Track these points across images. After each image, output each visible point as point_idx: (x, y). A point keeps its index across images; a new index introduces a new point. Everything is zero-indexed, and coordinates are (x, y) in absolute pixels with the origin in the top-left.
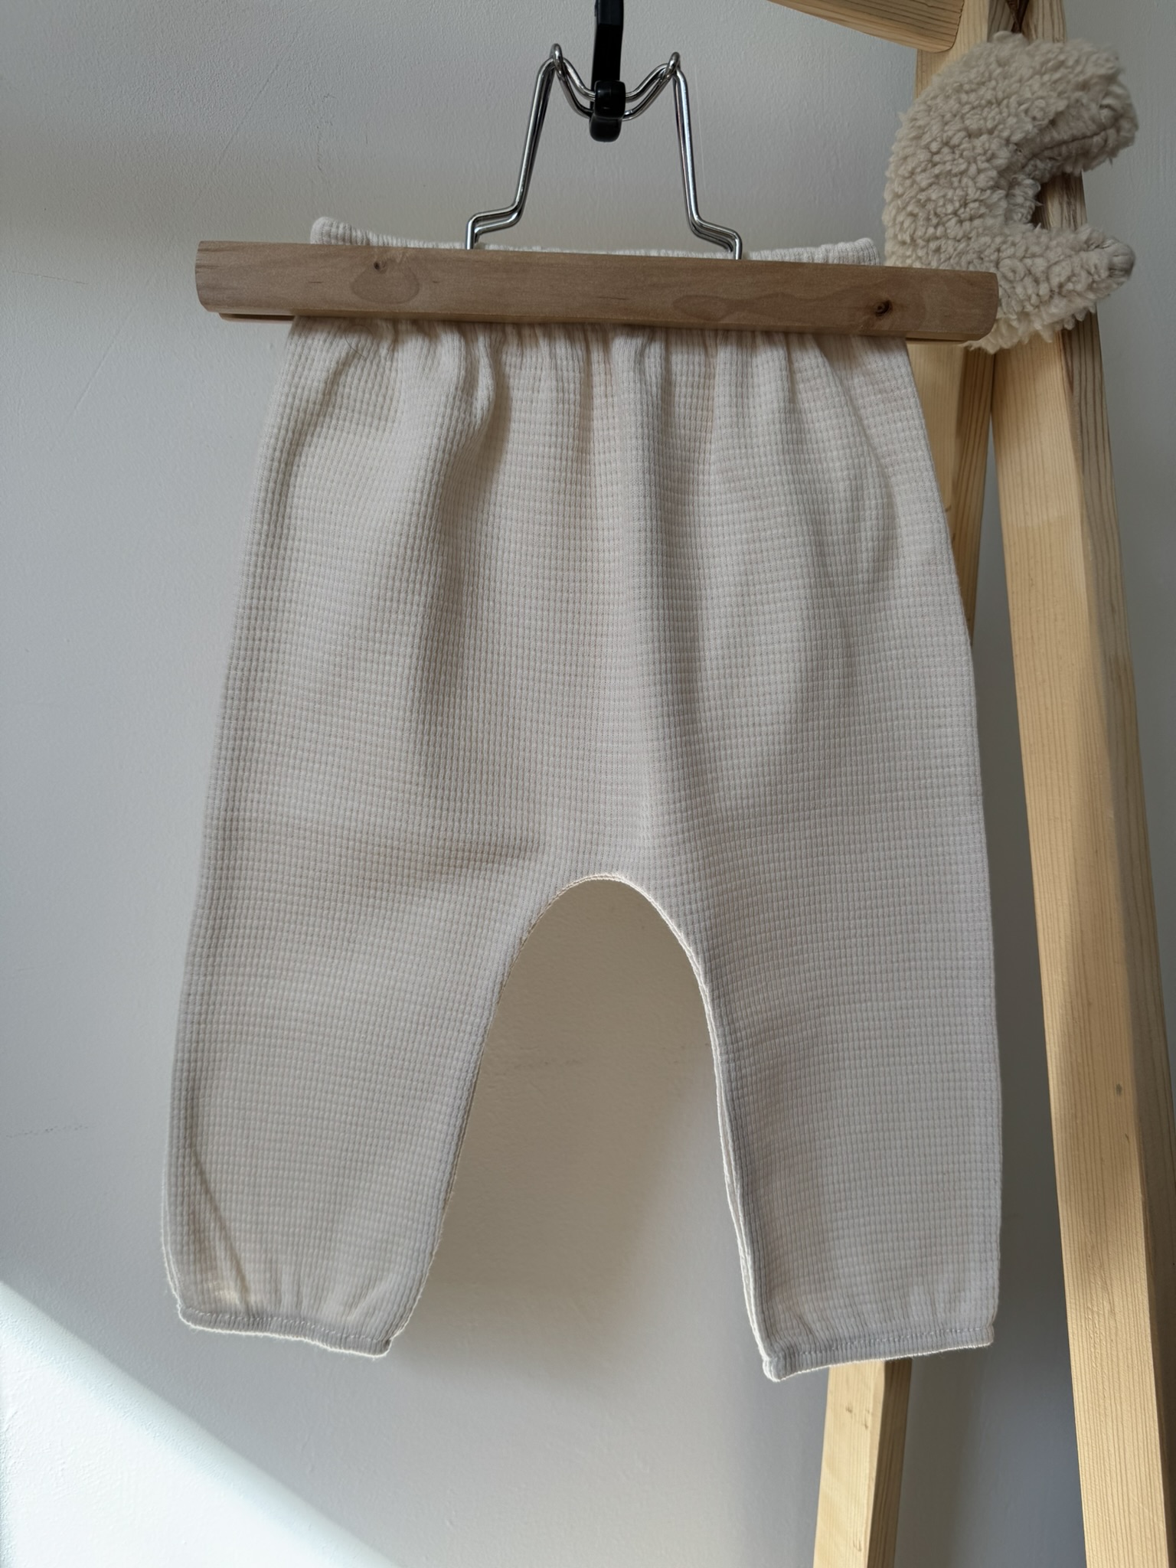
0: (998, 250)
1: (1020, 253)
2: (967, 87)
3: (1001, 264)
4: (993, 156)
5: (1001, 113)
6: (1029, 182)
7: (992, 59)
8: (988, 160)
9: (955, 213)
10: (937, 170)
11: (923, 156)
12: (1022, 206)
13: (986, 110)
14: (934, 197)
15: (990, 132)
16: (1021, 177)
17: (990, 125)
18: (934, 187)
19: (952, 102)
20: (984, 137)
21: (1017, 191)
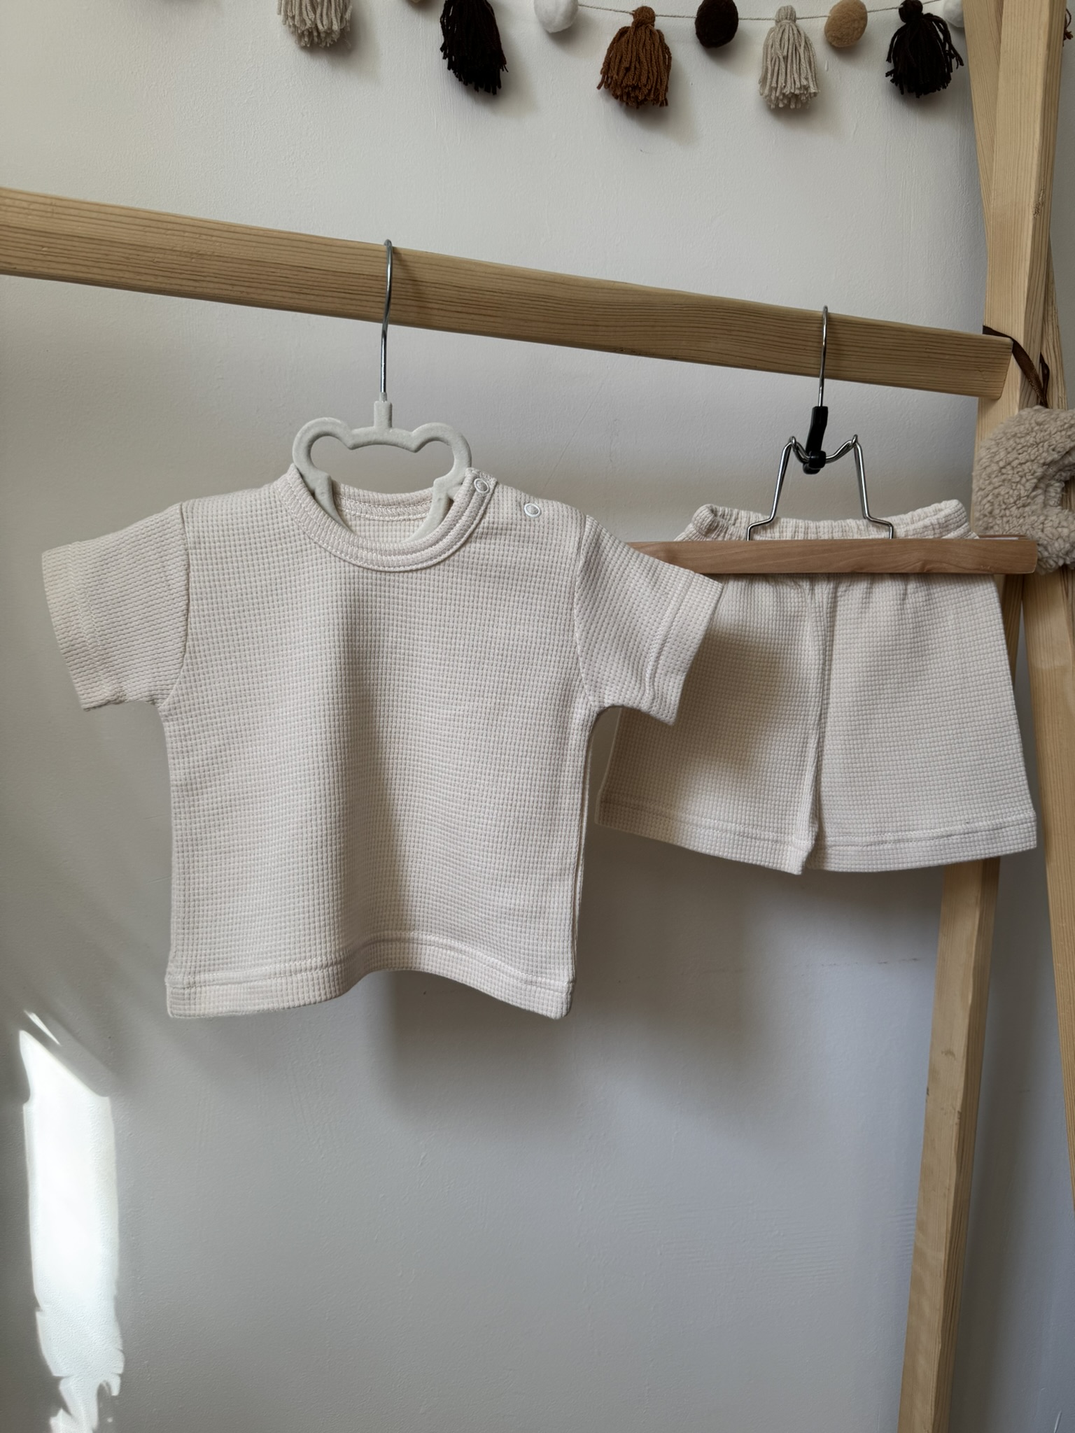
0: (1043, 523)
1: (1056, 524)
2: (1019, 435)
3: (1045, 530)
4: (1035, 472)
5: (1038, 450)
6: (1057, 484)
7: (1033, 421)
8: (1032, 475)
9: (1015, 502)
10: (1003, 477)
11: (995, 467)
12: (1054, 497)
13: (1030, 449)
14: (1002, 493)
15: (1033, 461)
16: (1053, 482)
17: (1032, 458)
18: (1002, 487)
19: (1011, 442)
20: (1028, 464)
21: (1051, 490)
